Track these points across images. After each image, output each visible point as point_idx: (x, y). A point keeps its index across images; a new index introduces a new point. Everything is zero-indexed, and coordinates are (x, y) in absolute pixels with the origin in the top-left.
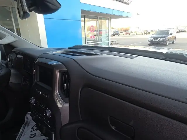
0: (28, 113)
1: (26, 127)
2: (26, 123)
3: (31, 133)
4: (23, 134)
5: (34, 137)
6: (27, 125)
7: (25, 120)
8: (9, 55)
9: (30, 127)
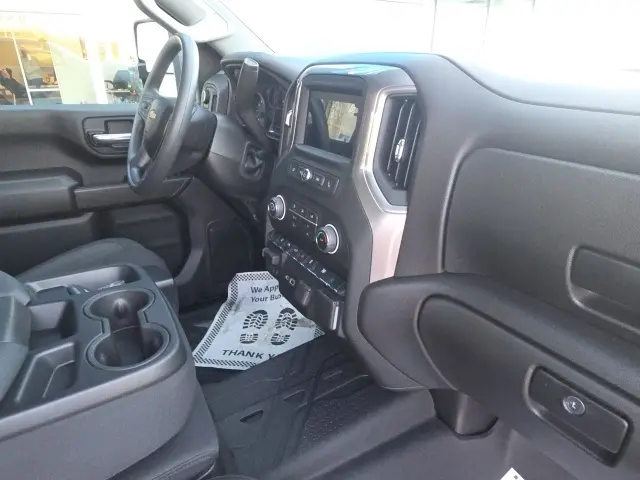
0: (239, 274)
1: (233, 312)
2: (232, 304)
3: (245, 331)
4: (222, 329)
5: (251, 342)
6: (234, 308)
7: (230, 292)
8: (208, 82)
9: (242, 315)
